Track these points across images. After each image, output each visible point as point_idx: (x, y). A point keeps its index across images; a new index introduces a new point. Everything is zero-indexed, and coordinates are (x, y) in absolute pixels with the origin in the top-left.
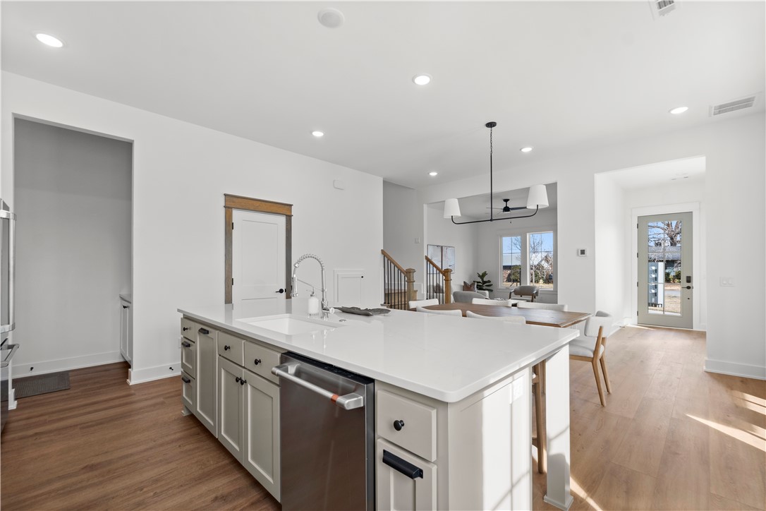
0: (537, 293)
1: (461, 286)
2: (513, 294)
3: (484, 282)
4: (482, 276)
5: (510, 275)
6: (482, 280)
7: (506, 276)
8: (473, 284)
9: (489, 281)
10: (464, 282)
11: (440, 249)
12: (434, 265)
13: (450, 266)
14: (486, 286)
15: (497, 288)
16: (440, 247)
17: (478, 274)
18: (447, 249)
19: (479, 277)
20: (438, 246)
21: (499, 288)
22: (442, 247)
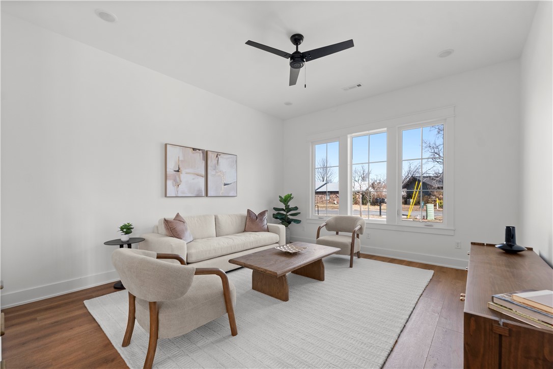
0: (361, 229)
1: (242, 217)
2: (324, 230)
3: (289, 210)
4: (286, 200)
6: (287, 206)
8: (262, 214)
9: (296, 208)
10: (249, 211)
11: (199, 156)
13: (225, 185)
14: (291, 215)
15: (307, 218)
16: (201, 152)
17: (280, 197)
18: (218, 156)
19: (281, 201)
20: (194, 149)
21: (310, 218)
22: (207, 152)
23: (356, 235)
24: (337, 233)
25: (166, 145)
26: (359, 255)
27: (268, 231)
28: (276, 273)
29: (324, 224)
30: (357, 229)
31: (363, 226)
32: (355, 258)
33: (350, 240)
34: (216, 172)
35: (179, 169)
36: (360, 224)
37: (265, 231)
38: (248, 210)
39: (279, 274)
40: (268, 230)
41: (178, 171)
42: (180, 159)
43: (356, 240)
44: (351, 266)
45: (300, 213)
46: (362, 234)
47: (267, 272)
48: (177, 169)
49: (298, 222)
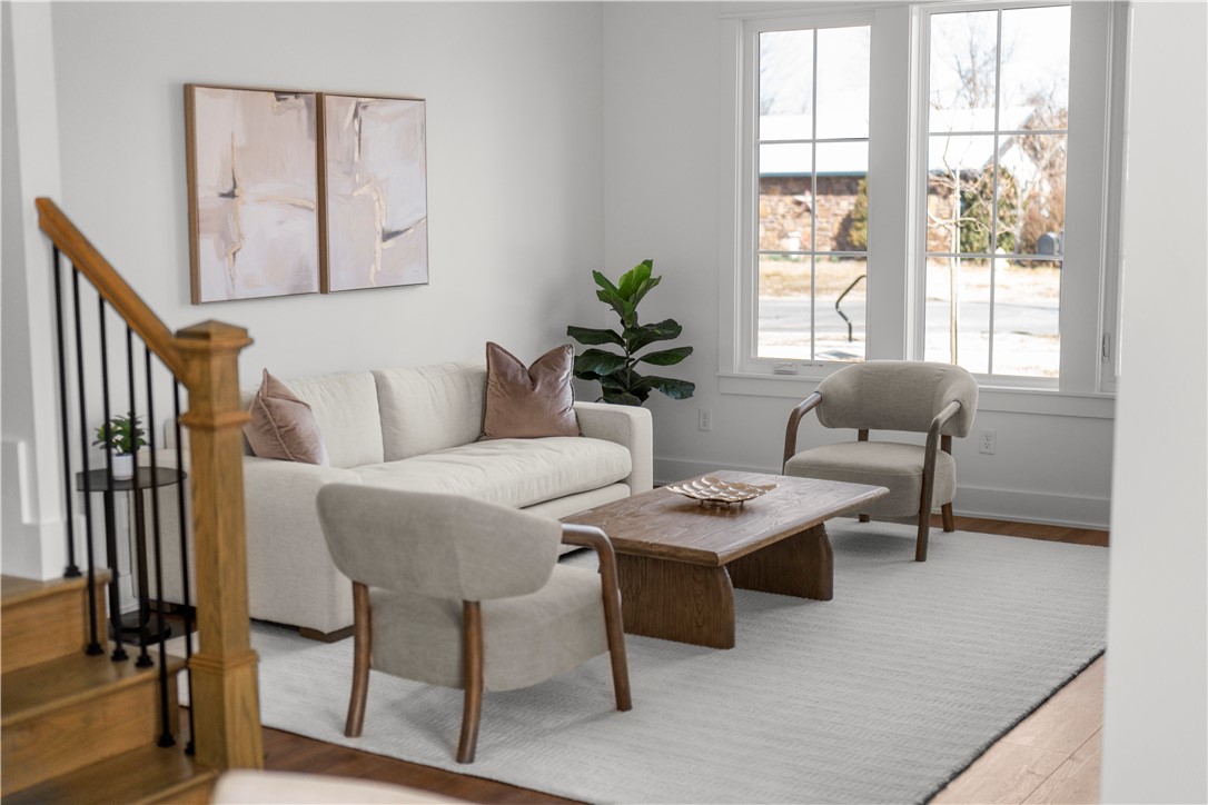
0: (960, 416)
1: (467, 374)
2: (810, 424)
3: (639, 336)
4: (625, 295)
5: (848, 223)
6: (629, 318)
7: (833, 227)
8: (550, 361)
9: (671, 328)
10: (492, 350)
11: (298, 118)
12: (114, 293)
13: (387, 236)
14: (652, 359)
15: (722, 372)
16: (301, 101)
17: (599, 278)
18: (361, 111)
19: (603, 297)
20: (280, 94)
21: (736, 372)
22: (320, 98)
23: (940, 440)
24: (863, 436)
25: (188, 91)
26: (948, 522)
27: (581, 435)
28: (714, 554)
29: (813, 398)
30: (944, 415)
31: (966, 405)
32: (934, 532)
33: (919, 460)
34: (356, 186)
35: (235, 186)
36: (955, 395)
37: (567, 433)
38: (488, 344)
39: (725, 558)
40: (579, 431)
41: (231, 195)
42: (238, 144)
43: (941, 459)
44: (920, 557)
45: (688, 351)
46: (961, 434)
47: (684, 553)
48: (228, 188)
49: (683, 389)
